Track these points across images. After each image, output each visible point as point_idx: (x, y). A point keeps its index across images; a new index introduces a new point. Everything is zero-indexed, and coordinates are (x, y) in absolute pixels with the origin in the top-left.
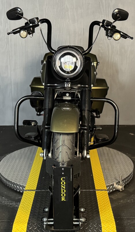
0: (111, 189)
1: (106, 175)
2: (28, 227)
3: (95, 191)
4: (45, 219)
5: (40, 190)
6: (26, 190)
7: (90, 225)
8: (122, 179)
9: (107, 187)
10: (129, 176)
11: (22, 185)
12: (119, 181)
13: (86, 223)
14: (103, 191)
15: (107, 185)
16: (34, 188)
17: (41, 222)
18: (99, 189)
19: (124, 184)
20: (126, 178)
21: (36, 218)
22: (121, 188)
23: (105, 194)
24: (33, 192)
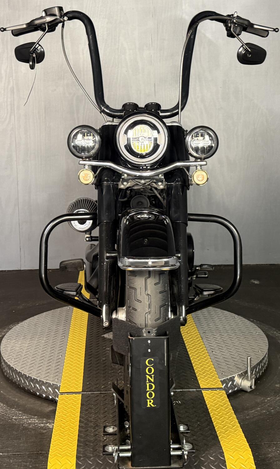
0: (231, 388)
1: (217, 359)
2: (77, 464)
3: (201, 391)
4: (110, 449)
5: (90, 391)
6: (62, 393)
7: (203, 457)
8: (251, 366)
9: (223, 382)
10: (261, 362)
11: (52, 384)
12: (245, 371)
13: (193, 452)
14: (217, 390)
15: (222, 378)
16: (77, 388)
17: (104, 455)
18: (208, 386)
19: (254, 376)
20: (257, 364)
21: (92, 446)
22: (249, 385)
23: (221, 396)
24: (77, 396)
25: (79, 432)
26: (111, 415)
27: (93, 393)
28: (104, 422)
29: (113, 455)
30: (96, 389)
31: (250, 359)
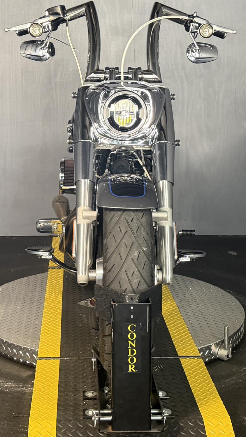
0: (208, 356)
1: (193, 328)
2: (58, 427)
3: (179, 358)
4: (90, 413)
5: (68, 357)
6: (40, 358)
7: (182, 423)
8: (228, 335)
9: (200, 351)
10: (238, 331)
11: (29, 349)
12: (222, 340)
13: (173, 418)
14: (195, 358)
15: (199, 347)
16: (55, 353)
17: (84, 418)
18: (185, 354)
19: (231, 345)
20: (234, 334)
21: (72, 409)
22: (226, 354)
23: (199, 364)
24: (55, 361)
25: (58, 396)
26: (90, 380)
27: (71, 358)
28: (82, 387)
29: (92, 419)
30: (74, 355)
31: (228, 328)
